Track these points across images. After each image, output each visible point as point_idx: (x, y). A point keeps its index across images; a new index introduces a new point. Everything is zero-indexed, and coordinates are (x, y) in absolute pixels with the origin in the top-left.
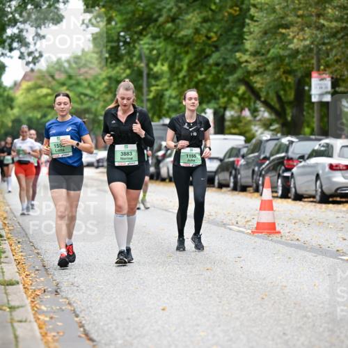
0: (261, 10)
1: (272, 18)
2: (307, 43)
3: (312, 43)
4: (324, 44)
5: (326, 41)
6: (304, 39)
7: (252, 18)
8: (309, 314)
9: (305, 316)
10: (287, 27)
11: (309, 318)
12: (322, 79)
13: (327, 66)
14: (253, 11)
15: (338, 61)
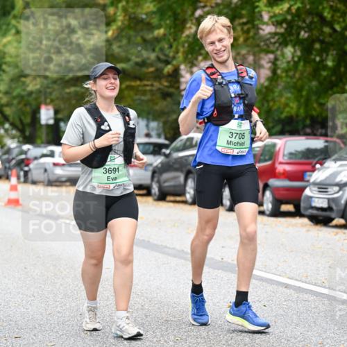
0: (9, 66)
1: (16, 71)
2: (38, 87)
3: (41, 86)
4: (48, 87)
5: (50, 86)
6: (36, 85)
7: (4, 71)
8: (41, 256)
9: (38, 257)
10: (26, 76)
11: (40, 258)
12: (48, 110)
13: (52, 101)
14: (4, 67)
15: (57, 98)
